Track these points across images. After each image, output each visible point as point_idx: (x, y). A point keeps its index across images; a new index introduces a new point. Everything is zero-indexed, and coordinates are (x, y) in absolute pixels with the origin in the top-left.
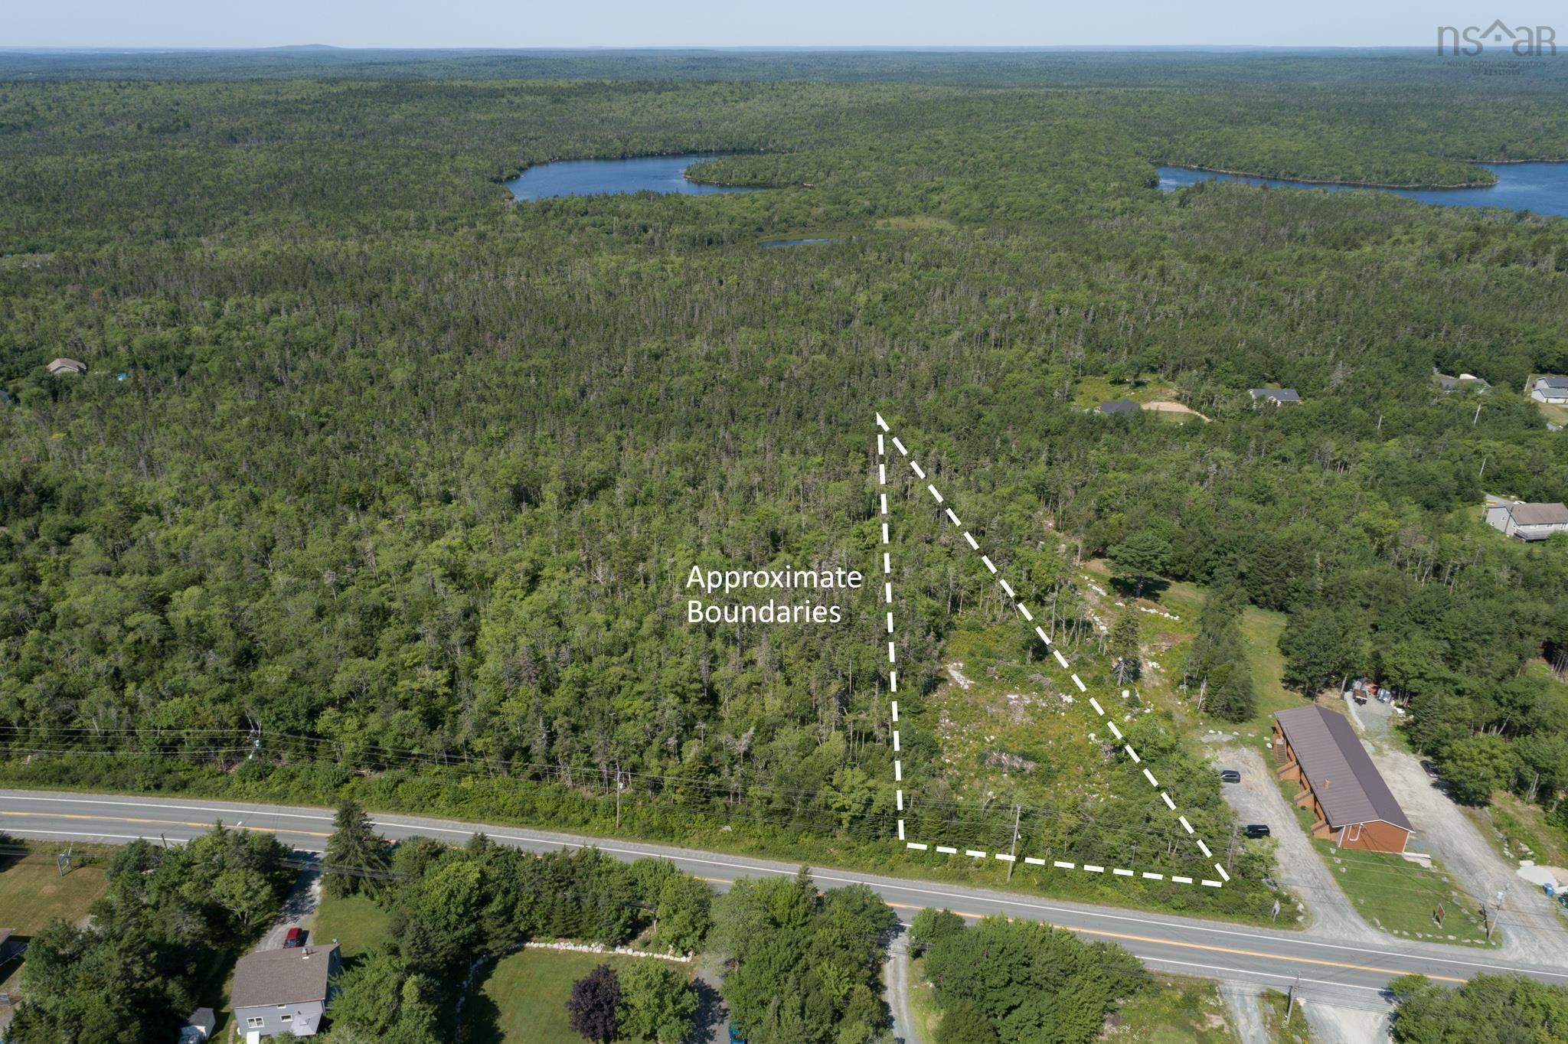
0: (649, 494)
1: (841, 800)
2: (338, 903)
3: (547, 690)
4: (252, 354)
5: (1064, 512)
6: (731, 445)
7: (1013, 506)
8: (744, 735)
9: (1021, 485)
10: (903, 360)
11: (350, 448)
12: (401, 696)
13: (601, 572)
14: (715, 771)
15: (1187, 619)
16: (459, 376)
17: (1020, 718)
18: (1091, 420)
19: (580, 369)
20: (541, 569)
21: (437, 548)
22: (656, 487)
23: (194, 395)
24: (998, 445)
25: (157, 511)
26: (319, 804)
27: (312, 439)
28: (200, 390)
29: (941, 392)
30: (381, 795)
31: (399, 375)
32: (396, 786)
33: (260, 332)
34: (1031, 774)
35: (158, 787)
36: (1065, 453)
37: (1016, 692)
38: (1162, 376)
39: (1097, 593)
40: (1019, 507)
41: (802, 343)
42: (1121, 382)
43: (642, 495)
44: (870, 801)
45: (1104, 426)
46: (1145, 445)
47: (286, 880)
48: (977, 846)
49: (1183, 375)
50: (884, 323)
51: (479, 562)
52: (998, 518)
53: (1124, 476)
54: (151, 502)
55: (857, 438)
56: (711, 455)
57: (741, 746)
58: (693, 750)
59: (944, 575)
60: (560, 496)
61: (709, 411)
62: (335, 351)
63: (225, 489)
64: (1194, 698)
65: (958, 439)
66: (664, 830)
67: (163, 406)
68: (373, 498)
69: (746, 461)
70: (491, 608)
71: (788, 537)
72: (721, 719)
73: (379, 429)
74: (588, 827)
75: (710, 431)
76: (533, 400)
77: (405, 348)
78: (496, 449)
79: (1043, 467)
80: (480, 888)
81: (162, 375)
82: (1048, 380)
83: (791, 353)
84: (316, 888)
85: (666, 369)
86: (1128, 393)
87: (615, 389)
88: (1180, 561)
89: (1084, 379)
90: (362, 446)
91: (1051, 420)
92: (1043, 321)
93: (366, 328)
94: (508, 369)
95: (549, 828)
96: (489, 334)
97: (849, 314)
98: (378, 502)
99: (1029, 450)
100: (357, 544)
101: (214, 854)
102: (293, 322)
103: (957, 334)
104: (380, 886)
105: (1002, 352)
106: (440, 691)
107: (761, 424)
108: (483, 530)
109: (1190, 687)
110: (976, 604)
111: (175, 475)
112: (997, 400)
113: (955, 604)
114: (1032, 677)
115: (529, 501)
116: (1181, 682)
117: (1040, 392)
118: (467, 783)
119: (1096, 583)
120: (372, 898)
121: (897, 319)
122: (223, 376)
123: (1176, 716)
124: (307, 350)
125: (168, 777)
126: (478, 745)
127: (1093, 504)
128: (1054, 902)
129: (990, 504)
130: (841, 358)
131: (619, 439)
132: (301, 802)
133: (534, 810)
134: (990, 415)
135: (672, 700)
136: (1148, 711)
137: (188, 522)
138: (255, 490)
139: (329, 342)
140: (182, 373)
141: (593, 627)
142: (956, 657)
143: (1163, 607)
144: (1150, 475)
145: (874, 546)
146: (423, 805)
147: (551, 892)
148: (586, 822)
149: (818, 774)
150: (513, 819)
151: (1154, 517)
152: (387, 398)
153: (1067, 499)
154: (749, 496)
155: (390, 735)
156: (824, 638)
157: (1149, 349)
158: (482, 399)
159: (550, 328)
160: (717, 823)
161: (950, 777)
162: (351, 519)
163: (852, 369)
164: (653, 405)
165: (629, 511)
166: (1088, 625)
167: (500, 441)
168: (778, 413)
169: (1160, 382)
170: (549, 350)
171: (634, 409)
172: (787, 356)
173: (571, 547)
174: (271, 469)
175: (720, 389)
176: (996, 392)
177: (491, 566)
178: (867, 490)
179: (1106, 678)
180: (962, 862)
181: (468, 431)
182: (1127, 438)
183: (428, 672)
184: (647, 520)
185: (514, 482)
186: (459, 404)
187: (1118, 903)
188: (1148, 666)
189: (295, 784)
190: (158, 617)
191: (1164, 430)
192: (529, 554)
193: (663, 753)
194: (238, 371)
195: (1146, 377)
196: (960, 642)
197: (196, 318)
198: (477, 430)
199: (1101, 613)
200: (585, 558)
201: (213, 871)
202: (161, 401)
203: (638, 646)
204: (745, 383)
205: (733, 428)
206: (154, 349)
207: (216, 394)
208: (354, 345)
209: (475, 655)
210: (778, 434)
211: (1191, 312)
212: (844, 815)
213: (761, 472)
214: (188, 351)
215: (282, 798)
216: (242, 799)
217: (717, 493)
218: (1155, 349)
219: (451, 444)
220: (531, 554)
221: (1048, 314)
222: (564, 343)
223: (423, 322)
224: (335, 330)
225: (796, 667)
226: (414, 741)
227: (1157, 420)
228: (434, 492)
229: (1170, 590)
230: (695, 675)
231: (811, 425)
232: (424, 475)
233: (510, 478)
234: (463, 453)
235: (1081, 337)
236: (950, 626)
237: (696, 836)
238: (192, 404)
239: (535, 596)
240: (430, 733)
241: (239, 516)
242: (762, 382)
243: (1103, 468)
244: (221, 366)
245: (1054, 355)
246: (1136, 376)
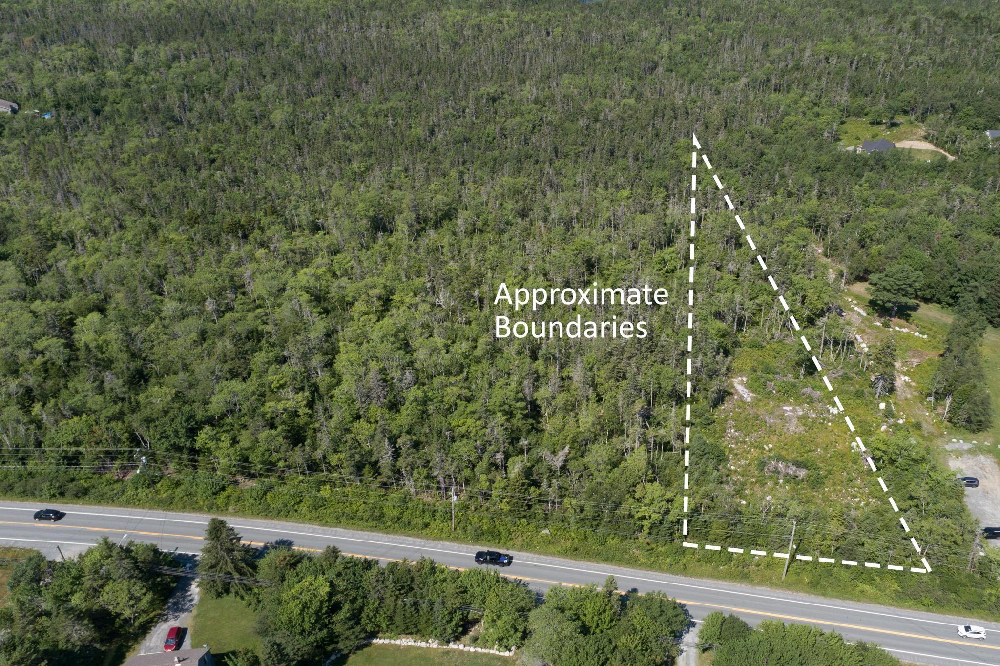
0: (486, 224)
1: (644, 511)
2: (213, 602)
3: (394, 406)
4: (156, 96)
5: (832, 242)
6: (555, 181)
7: (790, 237)
8: (560, 453)
9: (796, 218)
10: (699, 104)
11: (236, 182)
12: (268, 416)
13: (443, 298)
14: (536, 484)
15: (934, 337)
16: (328, 117)
17: (794, 427)
18: (854, 157)
19: (430, 110)
20: (393, 294)
21: (305, 276)
22: (491, 216)
23: (107, 133)
24: (777, 180)
25: (70, 240)
26: (200, 510)
27: (204, 174)
28: (112, 128)
29: (730, 132)
30: (252, 501)
31: (278, 116)
32: (265, 494)
33: (163, 76)
34: (803, 480)
35: (62, 494)
36: (833, 188)
37: (791, 404)
38: (913, 118)
39: (859, 314)
40: (795, 238)
41: (615, 88)
42: (879, 123)
43: (480, 224)
44: (667, 512)
45: (866, 163)
46: (900, 182)
47: (168, 584)
48: (757, 546)
49: (932, 118)
50: (683, 70)
51: (340, 287)
52: (777, 248)
53: (884, 211)
54: (65, 231)
55: (660, 175)
56: (538, 188)
57: (558, 462)
58: (516, 466)
59: (732, 301)
60: (411, 226)
61: (537, 149)
62: (226, 94)
63: (128, 220)
64: (940, 410)
65: (744, 175)
66: (492, 533)
67: (80, 143)
68: (253, 229)
69: (567, 194)
70: (348, 331)
71: (601, 264)
72: (543, 430)
73: (261, 165)
74: (428, 530)
75: (537, 166)
76: (390, 138)
77: (284, 91)
78: (358, 183)
79: (815, 202)
80: (329, 600)
81: (80, 115)
82: (820, 122)
83: (605, 97)
84: (195, 590)
85: (501, 112)
86: (884, 132)
87: (458, 130)
88: (929, 286)
89: (848, 120)
90: (245, 180)
91: (822, 158)
92: (815, 69)
93: (252, 73)
94: (370, 111)
95: (395, 531)
96: (354, 80)
97: (653, 62)
98: (257, 232)
99: (803, 186)
100: (237, 270)
101: (102, 566)
102: (192, 68)
103: (743, 80)
104: (249, 589)
105: (780, 96)
106: (301, 412)
107: (580, 160)
108: (345, 258)
109: (937, 399)
110: (757, 323)
111: (87, 206)
112: (777, 140)
113: (740, 323)
114: (804, 390)
115: (385, 230)
116: (929, 395)
117: (814, 133)
118: (325, 491)
119: (858, 305)
120: (242, 598)
121: (694, 67)
122: (131, 116)
123: (924, 425)
124: (203, 92)
125: (71, 485)
126: (334, 459)
127: (857, 235)
128: (821, 599)
129: (770, 235)
130: (647, 101)
131: (461, 174)
132: (184, 508)
133: (382, 515)
134: (771, 153)
135: (500, 418)
136: (901, 422)
137: (96, 250)
138: (153, 221)
139: (221, 85)
140: (97, 112)
141: (434, 350)
142: (741, 372)
143: (913, 326)
144: (904, 210)
145: (673, 271)
146: (287, 512)
147: (393, 599)
148: (427, 525)
149: (623, 488)
150: (365, 524)
151: (909, 249)
152: (268, 136)
153: (834, 231)
154: (569, 226)
155: (259, 451)
156: (630, 358)
157: (903, 94)
158: (348, 138)
159: (406, 74)
160: (537, 527)
161: (735, 483)
162: (233, 248)
163: (656, 111)
164: (490, 144)
165: (467, 240)
166: (851, 343)
167: (361, 176)
168: (594, 151)
169: (912, 123)
170: (404, 94)
171: (473, 147)
172: (602, 100)
173: (419, 274)
174: (168, 201)
175: (546, 129)
176: (776, 133)
177: (351, 289)
178: (668, 221)
179: (866, 391)
180: (744, 562)
181: (335, 167)
182: (885, 175)
183: (291, 395)
184: (483, 249)
185: (371, 214)
186: (328, 142)
187: (875, 600)
188: (901, 380)
189: (179, 492)
190: (63, 341)
191: (916, 168)
192: (382, 280)
193: (494, 466)
194: (144, 112)
195: (900, 119)
196: (744, 358)
197: (111, 63)
198: (343, 165)
199: (862, 331)
200: (429, 285)
201: (100, 582)
202: (79, 138)
203: (473, 368)
204: (567, 124)
205: (557, 164)
206: (74, 91)
207: (126, 132)
208: (241, 89)
209: (334, 375)
210: (594, 170)
211: (938, 61)
212: (644, 522)
213: (579, 204)
214: (103, 93)
215: (168, 504)
216: (135, 506)
217: (542, 224)
218: (907, 95)
219: (321, 178)
220: (384, 281)
221: (819, 62)
222: (417, 87)
223: (300, 68)
224: (226, 75)
225: (606, 386)
226: (279, 455)
227: (910, 158)
228: (304, 222)
229: (920, 311)
230: (520, 395)
231: (621, 161)
232: (296, 208)
233: (368, 211)
234: (330, 187)
235: (846, 83)
236: (736, 344)
237: (520, 538)
238: (104, 143)
239: (386, 321)
240: (292, 449)
241: (139, 244)
242: (581, 123)
243: (866, 203)
244: (129, 108)
245: (824, 100)
246: (892, 118)
